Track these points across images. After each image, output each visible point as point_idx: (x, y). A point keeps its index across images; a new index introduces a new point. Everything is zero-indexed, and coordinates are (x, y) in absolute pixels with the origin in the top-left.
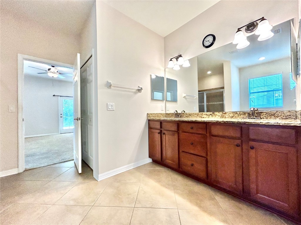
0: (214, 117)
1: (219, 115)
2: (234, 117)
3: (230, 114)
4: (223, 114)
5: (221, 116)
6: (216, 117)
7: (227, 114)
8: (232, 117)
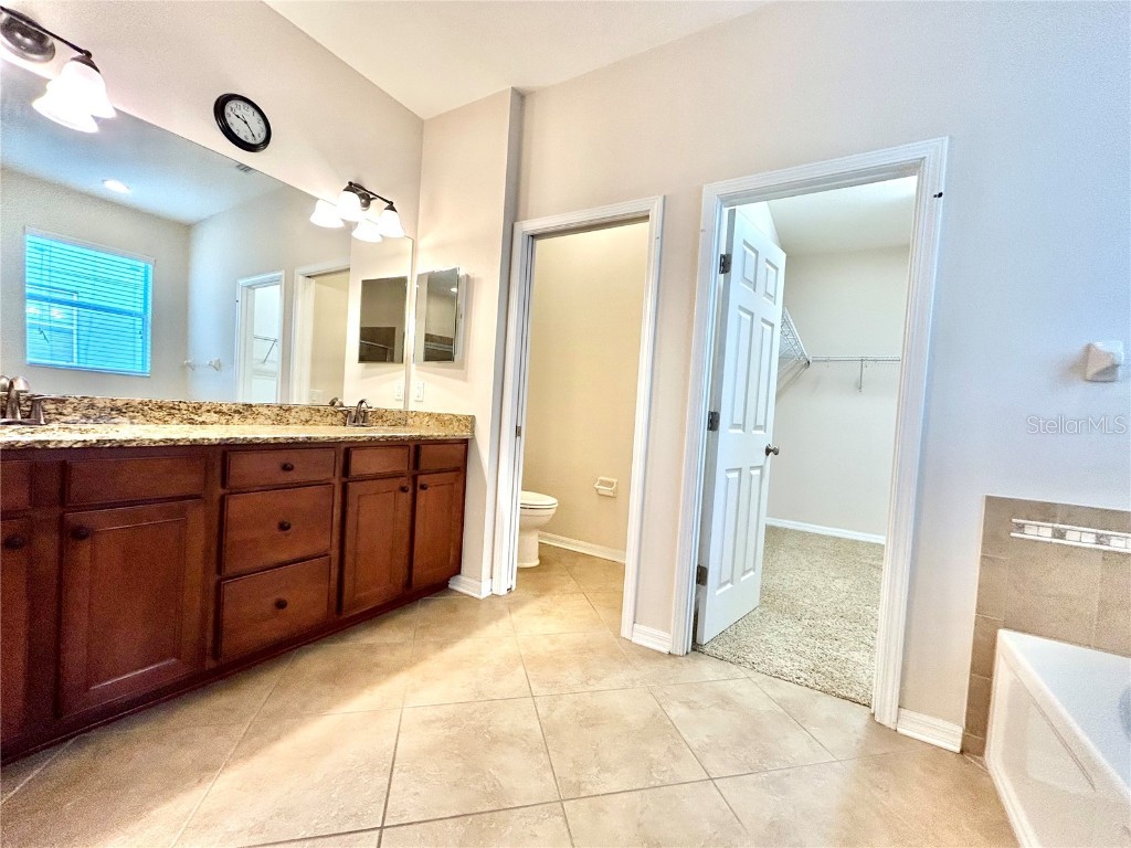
0: (250, 421)
1: (269, 413)
2: (311, 422)
3: (301, 414)
4: (282, 412)
5: (273, 417)
6: (259, 420)
7: (293, 414)
8: (307, 421)
